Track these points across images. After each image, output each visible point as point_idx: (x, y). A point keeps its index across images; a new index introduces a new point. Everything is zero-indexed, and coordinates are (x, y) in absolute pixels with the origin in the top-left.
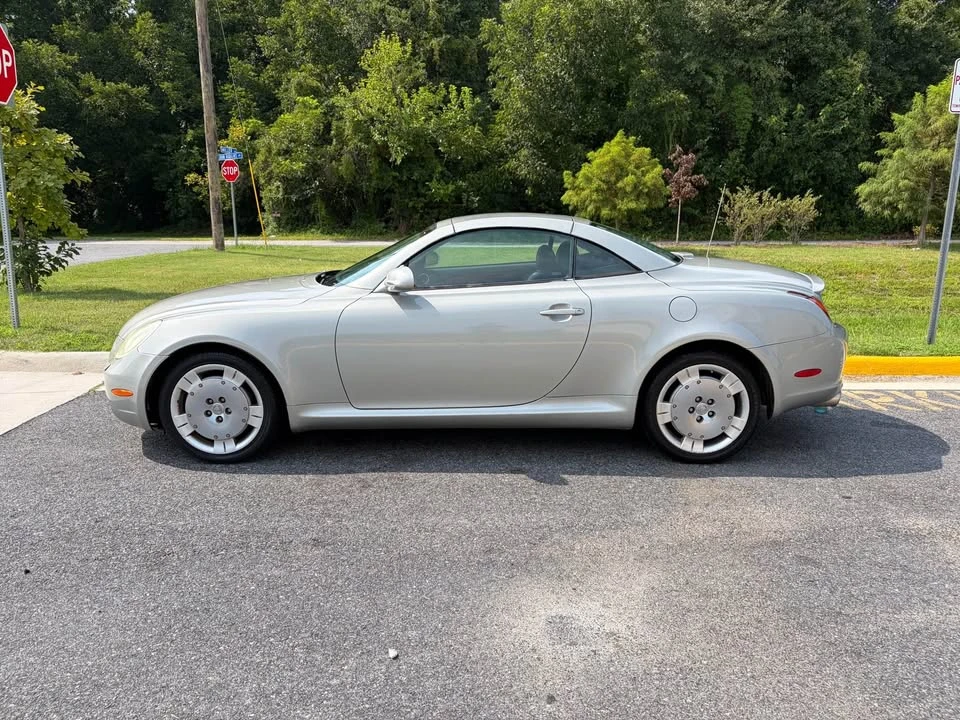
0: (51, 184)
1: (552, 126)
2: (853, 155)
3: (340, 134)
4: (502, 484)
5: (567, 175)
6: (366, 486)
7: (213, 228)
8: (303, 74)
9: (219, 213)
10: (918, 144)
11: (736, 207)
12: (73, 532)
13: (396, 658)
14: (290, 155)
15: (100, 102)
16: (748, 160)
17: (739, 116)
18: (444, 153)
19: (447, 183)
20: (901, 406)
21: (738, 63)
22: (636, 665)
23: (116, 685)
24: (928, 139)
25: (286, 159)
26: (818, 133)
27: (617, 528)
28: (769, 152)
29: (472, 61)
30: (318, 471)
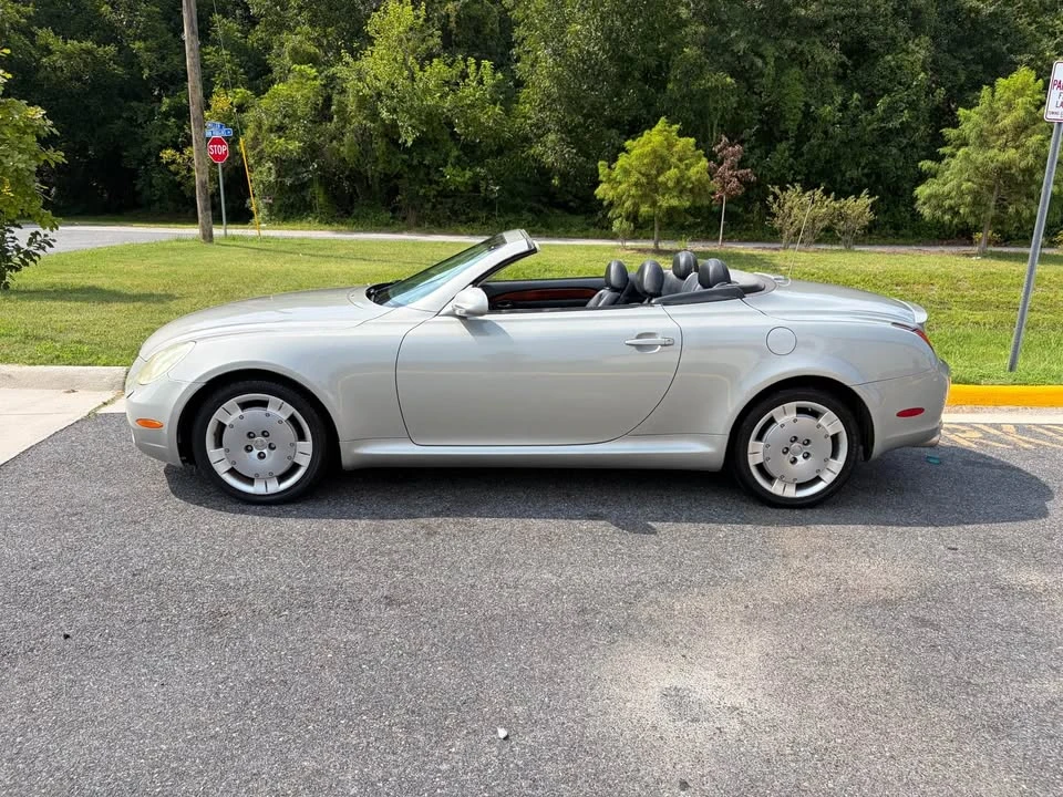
0: (21, 166)
1: (583, 107)
2: (911, 152)
3: (342, 110)
4: (580, 531)
5: (602, 166)
6: (431, 533)
7: (200, 215)
8: (299, 37)
9: (206, 200)
10: (984, 143)
11: (786, 206)
12: (108, 588)
13: (506, 738)
14: (284, 133)
15: (61, 62)
16: (797, 154)
17: (790, 104)
18: (460, 135)
19: (464, 169)
20: (990, 443)
21: (790, 44)
22: (767, 744)
23: (200, 772)
24: (995, 137)
25: (280, 137)
26: (875, 125)
27: (716, 584)
28: (820, 145)
29: (492, 30)
30: (373, 516)
